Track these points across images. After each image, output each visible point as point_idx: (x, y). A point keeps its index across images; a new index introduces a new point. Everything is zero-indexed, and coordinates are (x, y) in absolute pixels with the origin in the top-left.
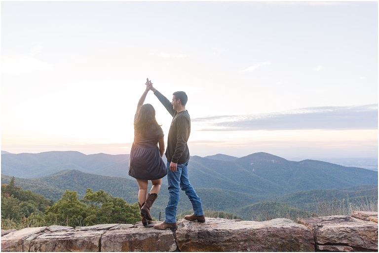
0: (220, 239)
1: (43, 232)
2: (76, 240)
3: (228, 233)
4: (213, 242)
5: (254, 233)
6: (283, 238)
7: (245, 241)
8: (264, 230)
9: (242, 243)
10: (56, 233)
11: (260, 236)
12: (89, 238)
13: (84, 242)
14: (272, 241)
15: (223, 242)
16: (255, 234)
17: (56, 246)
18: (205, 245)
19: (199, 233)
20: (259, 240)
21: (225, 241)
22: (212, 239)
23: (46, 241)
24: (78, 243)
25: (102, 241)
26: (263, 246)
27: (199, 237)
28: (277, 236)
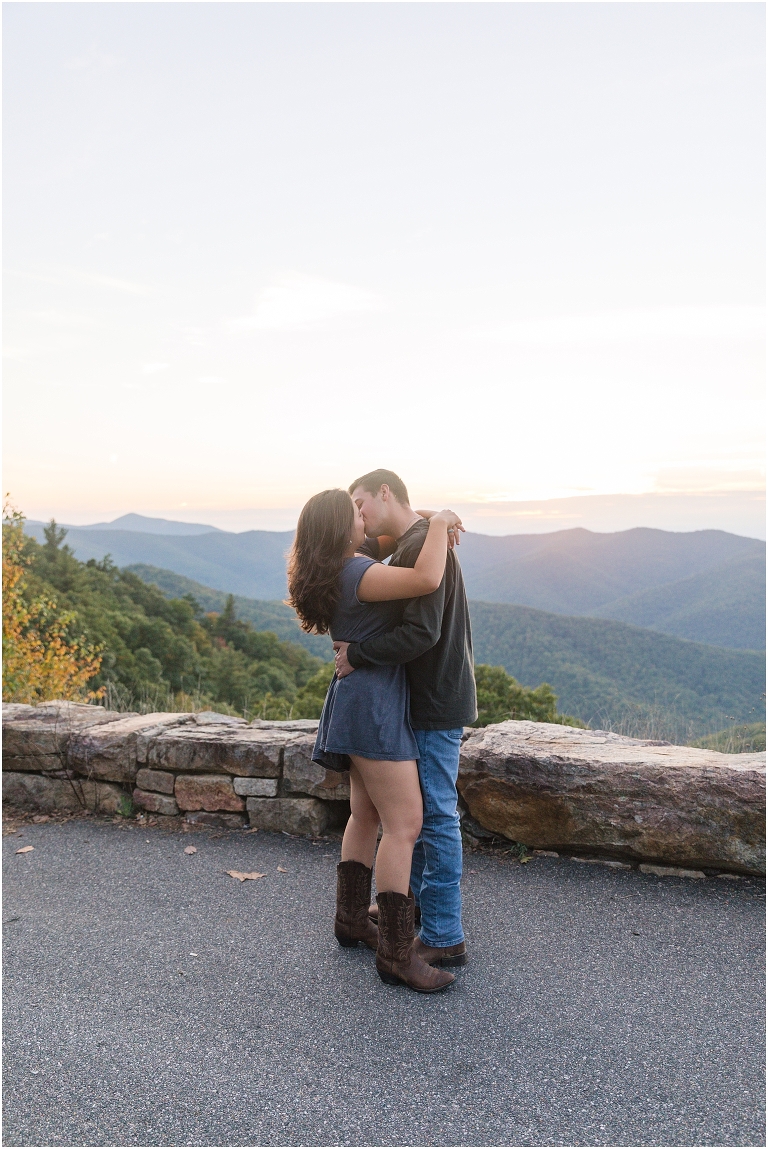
0: (563, 782)
1: (182, 723)
2: (234, 747)
3: (589, 769)
4: (544, 787)
5: (660, 777)
6: (746, 802)
7: (634, 795)
8: (693, 772)
9: (622, 799)
10: (203, 729)
11: (676, 787)
12: (260, 745)
13: (249, 753)
14: (709, 805)
15: (570, 790)
16: (662, 780)
17: (195, 753)
18: (524, 793)
19: (509, 761)
20: (671, 798)
21: (577, 789)
22: (542, 779)
23: (177, 742)
24: (239, 752)
25: (286, 754)
26: (683, 814)
27: (509, 771)
28: (730, 794)
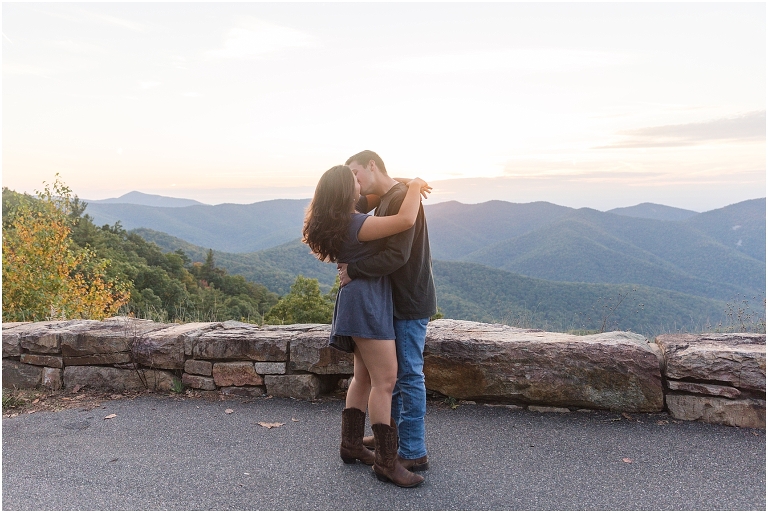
0: (479, 355)
1: (213, 328)
2: (255, 341)
3: (495, 347)
4: (466, 359)
5: (541, 349)
6: (595, 363)
7: (524, 362)
8: (562, 346)
9: (517, 365)
10: (230, 331)
11: (551, 355)
12: (273, 340)
13: (265, 345)
14: (572, 366)
15: (484, 361)
16: (542, 352)
17: (227, 347)
18: (453, 364)
19: (443, 343)
20: (548, 362)
21: (488, 360)
22: (465, 354)
23: (214, 340)
24: (258, 345)
25: (292, 345)
26: (556, 372)
27: (443, 350)
28: (585, 358)
